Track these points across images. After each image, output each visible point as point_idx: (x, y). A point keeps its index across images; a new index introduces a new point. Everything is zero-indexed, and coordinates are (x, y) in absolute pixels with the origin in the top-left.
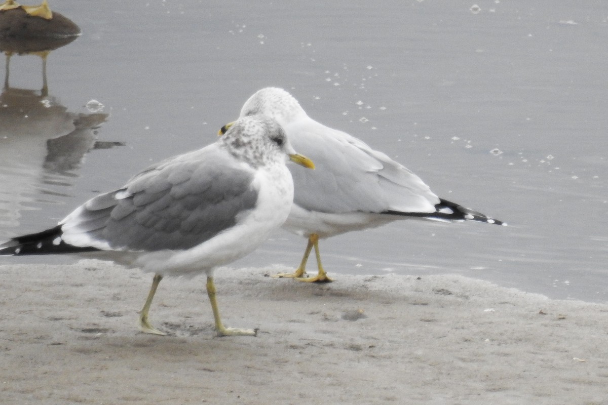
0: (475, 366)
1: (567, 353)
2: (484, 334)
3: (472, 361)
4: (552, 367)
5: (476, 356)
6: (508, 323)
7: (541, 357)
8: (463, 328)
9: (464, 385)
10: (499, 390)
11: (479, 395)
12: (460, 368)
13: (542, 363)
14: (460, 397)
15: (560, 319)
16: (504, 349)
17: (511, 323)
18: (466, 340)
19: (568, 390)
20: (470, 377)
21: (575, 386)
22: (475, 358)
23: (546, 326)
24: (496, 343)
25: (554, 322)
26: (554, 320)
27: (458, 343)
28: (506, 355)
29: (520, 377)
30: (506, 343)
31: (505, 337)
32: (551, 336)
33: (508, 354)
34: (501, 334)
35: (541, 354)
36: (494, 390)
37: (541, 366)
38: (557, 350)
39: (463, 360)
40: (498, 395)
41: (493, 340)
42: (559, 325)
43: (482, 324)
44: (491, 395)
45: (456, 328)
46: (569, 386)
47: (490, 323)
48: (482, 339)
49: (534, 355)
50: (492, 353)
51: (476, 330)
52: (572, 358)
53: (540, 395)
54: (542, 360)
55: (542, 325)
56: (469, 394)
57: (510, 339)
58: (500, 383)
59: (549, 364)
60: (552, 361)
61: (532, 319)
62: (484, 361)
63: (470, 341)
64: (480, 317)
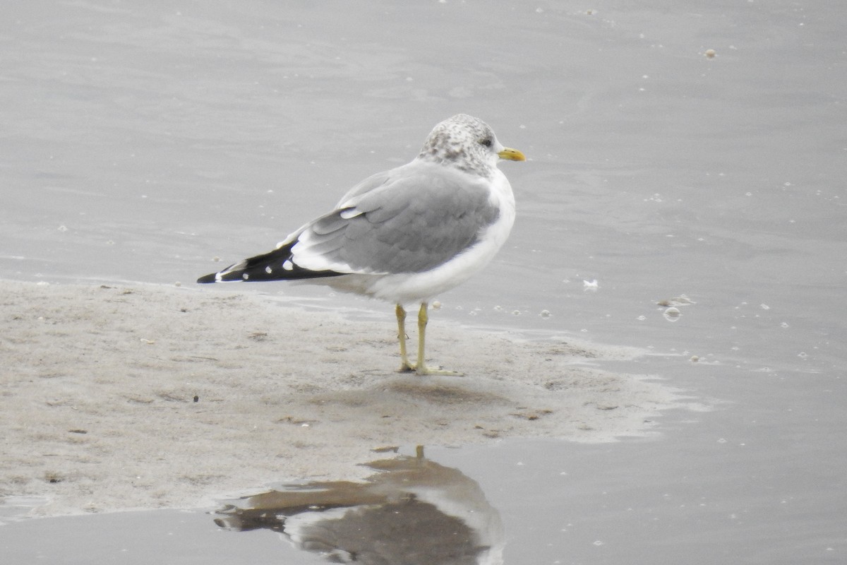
0: (26, 348)
1: (133, 334)
2: (37, 311)
3: (23, 342)
4: (116, 350)
5: (27, 336)
6: (65, 298)
7: (103, 338)
8: (12, 304)
9: (14, 371)
10: (55, 376)
11: (31, 381)
12: (10, 351)
13: (104, 344)
14: (9, 385)
15: (125, 293)
16: (60, 328)
17: (69, 299)
18: (16, 318)
19: (134, 376)
20: (20, 361)
21: (142, 371)
22: (26, 339)
23: (109, 301)
24: (51, 322)
25: (119, 297)
26: (118, 295)
27: (8, 322)
28: (62, 335)
29: (78, 360)
30: (63, 322)
31: (61, 315)
32: (114, 313)
33: (64, 334)
34: (57, 311)
35: (103, 335)
36: (49, 376)
37: (103, 349)
38: (121, 330)
39: (13, 341)
40: (53, 381)
41: (47, 318)
42: (124, 301)
43: (35, 299)
44: (45, 382)
45: (5, 304)
46: (135, 371)
47: (44, 298)
48: (35, 317)
49: (94, 336)
50: (47, 334)
51: (27, 306)
52: (139, 339)
53: (102, 382)
54: (105, 342)
55: (105, 300)
56: (20, 381)
57: (67, 316)
58: (55, 368)
59: (113, 346)
60: (116, 342)
61: (92, 293)
62: (36, 342)
63: (20, 319)
64: (33, 291)
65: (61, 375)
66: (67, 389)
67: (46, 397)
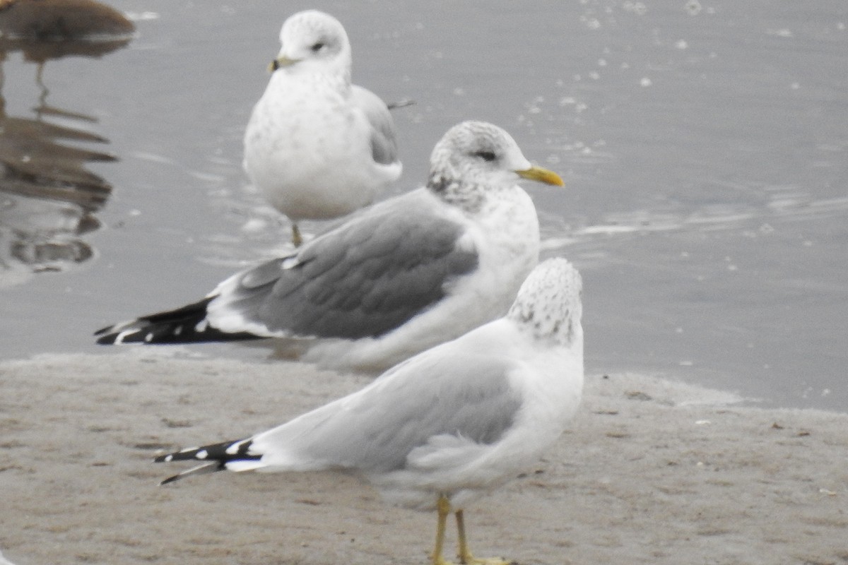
0: (682, 499)
1: (810, 483)
2: (695, 454)
3: (679, 493)
4: (789, 503)
5: (684, 485)
6: (729, 440)
7: (775, 488)
8: (666, 447)
9: (667, 527)
10: (716, 533)
11: (688, 539)
12: (662, 503)
13: (776, 496)
14: (662, 543)
15: (802, 435)
16: (723, 476)
17: (733, 441)
18: (670, 464)
19: (811, 534)
20: (675, 515)
21: (822, 529)
22: (682, 489)
23: (781, 444)
24: (712, 468)
25: (795, 440)
26: (793, 437)
27: (660, 467)
28: (725, 484)
29: (744, 515)
30: (726, 468)
31: (725, 460)
32: (788, 458)
33: (728, 484)
34: (720, 455)
35: (775, 484)
36: (709, 534)
37: (775, 501)
38: (796, 478)
39: (666, 491)
40: (715, 540)
41: (708, 464)
42: (800, 444)
43: (693, 441)
44: (704, 540)
45: (657, 447)
46: (814, 529)
47: (704, 440)
48: (693, 463)
49: (763, 486)
50: (707, 482)
51: (684, 449)
52: (818, 489)
53: (773, 541)
54: (776, 492)
55: (776, 443)
56: (674, 539)
57: (732, 462)
58: (716, 524)
59: (786, 497)
60: (790, 494)
61: (761, 434)
62: (695, 493)
63: (675, 464)
64: (691, 431)
65: (723, 532)
66: (731, 549)
67: (705, 558)
